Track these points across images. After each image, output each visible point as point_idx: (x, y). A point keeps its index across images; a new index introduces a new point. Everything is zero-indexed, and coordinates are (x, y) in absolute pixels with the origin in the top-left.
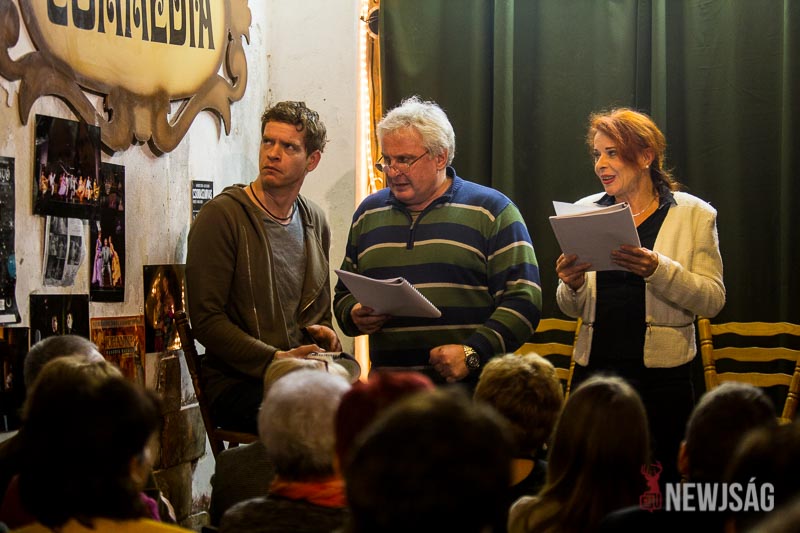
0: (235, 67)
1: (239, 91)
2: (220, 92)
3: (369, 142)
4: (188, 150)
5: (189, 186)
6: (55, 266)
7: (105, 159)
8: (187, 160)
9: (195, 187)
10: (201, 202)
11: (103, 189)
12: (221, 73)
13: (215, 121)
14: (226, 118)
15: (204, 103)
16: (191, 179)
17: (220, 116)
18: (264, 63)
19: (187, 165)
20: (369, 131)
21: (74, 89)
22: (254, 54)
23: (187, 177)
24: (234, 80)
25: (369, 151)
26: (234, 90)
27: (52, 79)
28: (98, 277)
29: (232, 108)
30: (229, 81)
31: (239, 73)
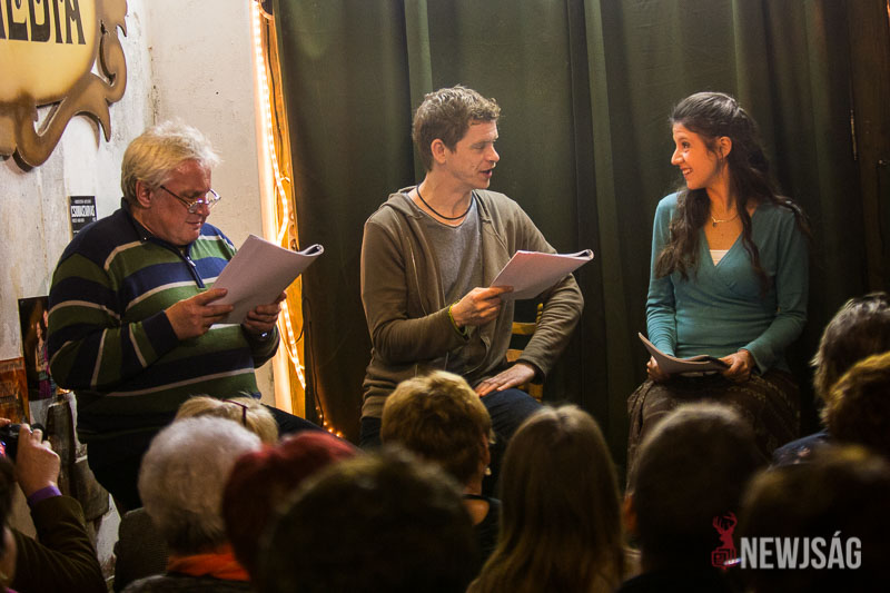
0: (111, 63)
1: (117, 92)
2: (96, 93)
3: (271, 138)
4: (62, 162)
5: (67, 204)
8: (62, 173)
9: (73, 204)
10: (83, 220)
12: (95, 70)
13: (92, 126)
14: (105, 123)
15: (78, 106)
16: (68, 195)
17: (98, 121)
18: (145, 56)
19: (62, 179)
20: (270, 125)
23: (64, 193)
24: (111, 78)
25: (272, 147)
26: (113, 89)
29: (112, 110)
30: (105, 80)
31: (117, 69)
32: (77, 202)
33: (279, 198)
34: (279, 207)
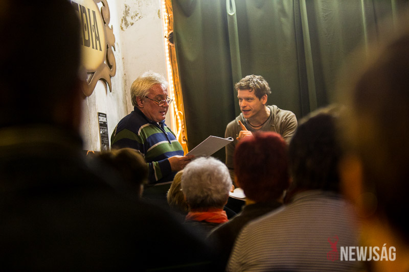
0: (111, 61)
1: (113, 73)
2: (106, 72)
4: (95, 98)
5: (97, 115)
8: (95, 102)
10: (102, 123)
12: (105, 63)
13: (104, 85)
14: (110, 84)
15: (100, 76)
16: (97, 112)
17: (107, 83)
19: (95, 105)
26: (112, 71)
29: (112, 79)
31: (113, 63)
32: (101, 115)
33: (177, 120)
34: (177, 124)
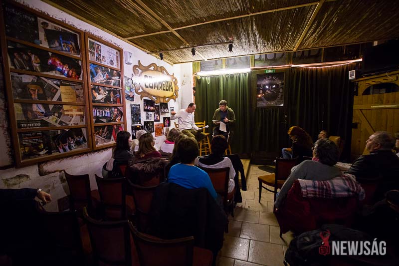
1: (177, 97)
2: (174, 97)
4: (170, 103)
6: (148, 118)
7: (155, 104)
11: (155, 108)
13: (174, 100)
15: (172, 98)
17: (175, 100)
18: (181, 94)
21: (150, 96)
22: (179, 92)
27: (146, 95)
28: (155, 119)
